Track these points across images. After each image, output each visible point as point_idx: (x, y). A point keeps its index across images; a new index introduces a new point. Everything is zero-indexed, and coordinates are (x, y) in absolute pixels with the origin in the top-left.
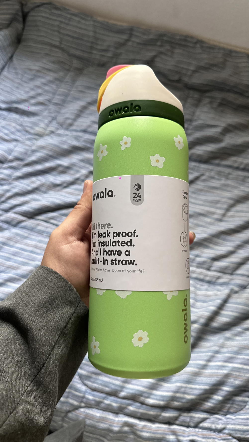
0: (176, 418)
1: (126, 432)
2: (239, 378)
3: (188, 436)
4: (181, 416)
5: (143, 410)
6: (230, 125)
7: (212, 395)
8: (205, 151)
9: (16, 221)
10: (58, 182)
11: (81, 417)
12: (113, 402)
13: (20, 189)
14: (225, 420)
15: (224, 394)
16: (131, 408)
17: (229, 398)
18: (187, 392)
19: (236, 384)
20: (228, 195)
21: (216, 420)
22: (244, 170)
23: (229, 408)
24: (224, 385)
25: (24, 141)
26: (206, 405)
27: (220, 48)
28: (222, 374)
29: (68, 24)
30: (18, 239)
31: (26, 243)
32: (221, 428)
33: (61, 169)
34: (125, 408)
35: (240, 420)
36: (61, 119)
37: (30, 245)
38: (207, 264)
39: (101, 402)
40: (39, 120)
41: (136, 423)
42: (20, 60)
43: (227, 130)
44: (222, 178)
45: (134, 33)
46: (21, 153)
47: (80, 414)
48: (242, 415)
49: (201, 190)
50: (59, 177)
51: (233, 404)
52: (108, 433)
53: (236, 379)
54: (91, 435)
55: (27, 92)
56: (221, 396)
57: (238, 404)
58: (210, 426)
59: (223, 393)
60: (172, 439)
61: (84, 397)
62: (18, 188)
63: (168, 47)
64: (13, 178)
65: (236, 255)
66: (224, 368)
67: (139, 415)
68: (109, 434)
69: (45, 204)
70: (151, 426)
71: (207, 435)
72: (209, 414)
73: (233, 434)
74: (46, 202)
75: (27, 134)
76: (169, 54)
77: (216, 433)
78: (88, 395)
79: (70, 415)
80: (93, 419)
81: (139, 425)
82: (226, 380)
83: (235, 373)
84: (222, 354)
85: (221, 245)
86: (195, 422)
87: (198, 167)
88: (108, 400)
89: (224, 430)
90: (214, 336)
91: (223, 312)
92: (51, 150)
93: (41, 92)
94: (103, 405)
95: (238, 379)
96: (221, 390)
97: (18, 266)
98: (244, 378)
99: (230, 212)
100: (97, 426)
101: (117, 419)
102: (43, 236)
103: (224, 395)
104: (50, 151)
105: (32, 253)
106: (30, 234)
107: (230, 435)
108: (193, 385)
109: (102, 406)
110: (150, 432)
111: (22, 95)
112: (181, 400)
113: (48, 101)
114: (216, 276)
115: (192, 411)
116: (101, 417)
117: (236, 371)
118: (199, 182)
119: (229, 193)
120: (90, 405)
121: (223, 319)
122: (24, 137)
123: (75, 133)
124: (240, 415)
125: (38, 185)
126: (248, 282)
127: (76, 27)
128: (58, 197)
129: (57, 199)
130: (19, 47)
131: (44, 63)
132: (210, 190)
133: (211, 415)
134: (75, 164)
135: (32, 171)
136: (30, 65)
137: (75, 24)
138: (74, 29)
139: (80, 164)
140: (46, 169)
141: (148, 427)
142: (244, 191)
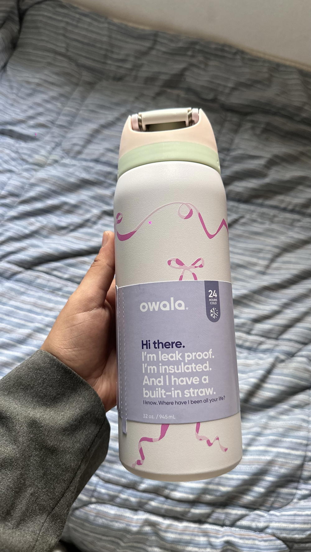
0: (209, 515)
1: (146, 534)
3: (223, 537)
4: (215, 512)
5: (169, 505)
6: (276, 156)
7: (252, 487)
8: (246, 188)
9: (10, 272)
10: (63, 224)
11: (92, 515)
12: (131, 496)
13: (14, 233)
14: (268, 517)
15: (266, 485)
16: (153, 504)
17: (272, 490)
18: (222, 483)
19: (281, 473)
20: (273, 242)
21: (257, 517)
22: (292, 211)
23: (273, 503)
24: (268, 474)
25: (20, 172)
26: (245, 498)
27: (265, 61)
28: (264, 460)
29: (76, 27)
30: (12, 295)
31: (22, 300)
32: (262, 526)
33: (66, 208)
34: (146, 503)
35: (286, 517)
36: (66, 145)
37: (27, 302)
38: (247, 327)
39: (117, 497)
40: (40, 146)
41: (160, 522)
42: (16, 70)
43: (272, 163)
44: (265, 222)
45: (159, 39)
46: (16, 187)
47: (90, 512)
48: (288, 511)
49: (240, 236)
50: (63, 218)
51: (277, 497)
52: (125, 534)
53: (281, 466)
54: (104, 538)
55: (25, 111)
56: (263, 488)
57: (283, 497)
58: (250, 525)
60: (202, 541)
61: (94, 491)
62: (12, 231)
63: (200, 58)
64: (6, 218)
65: (282, 315)
66: (266, 454)
67: (163, 511)
68: (126, 536)
69: (45, 251)
70: (176, 525)
71: (245, 535)
72: (248, 510)
73: (278, 533)
74: (47, 249)
75: (25, 163)
76: (202, 66)
77: (256, 533)
78: (100, 488)
79: (78, 513)
80: (106, 518)
81: (163, 523)
82: (269, 468)
83: (280, 460)
84: (265, 437)
85: (265, 304)
86: (231, 519)
87: (237, 207)
88: (124, 495)
89: (267, 529)
90: (255, 415)
91: (266, 385)
92: (54, 184)
93: (41, 111)
94: (118, 500)
95: (284, 467)
96: (263, 480)
97: (12, 329)
98: (291, 465)
99: (276, 263)
100: (111, 525)
101: (135, 517)
102: (43, 291)
103: (267, 486)
105: (30, 313)
106: (27, 289)
107: (274, 535)
108: (230, 474)
109: (117, 502)
110: (176, 533)
111: (18, 114)
112: (214, 493)
113: (50, 123)
114: (257, 341)
115: (228, 507)
116: (116, 514)
117: (282, 457)
118: (237, 226)
119: (274, 239)
120: (103, 500)
121: (266, 394)
122: (20, 168)
123: (84, 163)
124: (287, 510)
125: (38, 228)
126: (297, 349)
127: (87, 30)
128: (63, 242)
129: (62, 245)
130: (14, 54)
131: (46, 75)
132: (251, 236)
133: (251, 511)
134: (84, 201)
135: (30, 210)
136: (28, 77)
137: (86, 26)
138: (84, 33)
139: (91, 202)
140: (47, 208)
141: (174, 526)
142: (292, 237)
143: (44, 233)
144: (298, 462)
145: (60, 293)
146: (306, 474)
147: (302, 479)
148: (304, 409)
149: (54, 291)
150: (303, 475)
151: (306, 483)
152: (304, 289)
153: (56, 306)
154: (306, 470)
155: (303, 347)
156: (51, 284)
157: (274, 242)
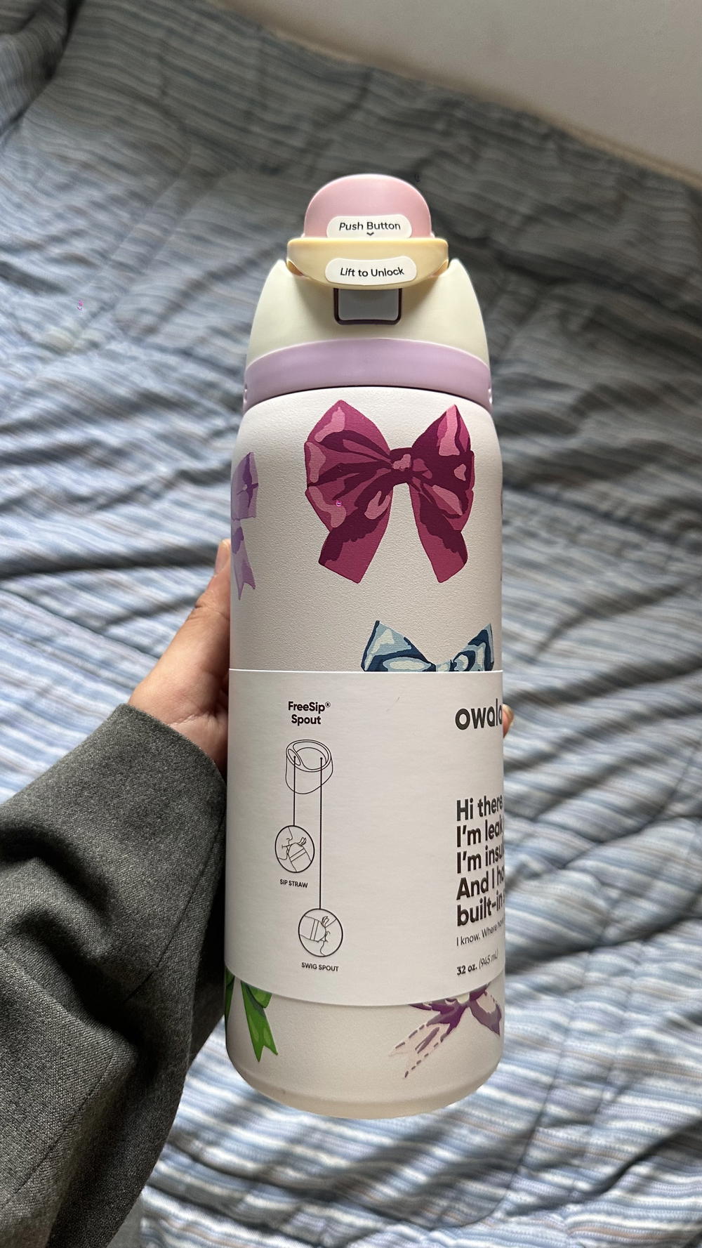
0: (287, 1217)
2: (486, 1129)
4: (303, 1212)
5: (196, 1177)
6: (604, 389)
7: (402, 1167)
8: (523, 455)
10: (83, 490)
15: (434, 1167)
16: (163, 1168)
17: (447, 1182)
18: (328, 1146)
19: (472, 1144)
20: (564, 589)
21: (398, 1241)
22: (624, 522)
23: (445, 1211)
25: (10, 362)
26: (378, 1191)
27: (612, 161)
29: (190, 41)
33: (98, 453)
36: (125, 309)
40: (65, 307)
41: (170, 1213)
42: (43, 127)
43: (591, 403)
44: (557, 539)
45: (373, 88)
50: (88, 476)
51: (457, 1199)
53: (477, 1129)
55: (44, 223)
56: (426, 1173)
57: (471, 1202)
59: (433, 1164)
63: (463, 138)
65: (557, 765)
69: (30, 548)
70: (208, 1227)
72: (383, 1219)
74: (35, 544)
75: (23, 342)
76: (466, 159)
81: (177, 1217)
82: (446, 1127)
83: (476, 1113)
85: (519, 733)
86: (336, 1234)
93: (82, 228)
95: (482, 1131)
96: (428, 1154)
98: (501, 1130)
99: (562, 639)
102: (11, 639)
103: (434, 1170)
104: (76, 397)
108: (350, 1127)
111: (27, 229)
112: (306, 1166)
113: (98, 257)
115: (335, 1204)
117: (481, 1107)
119: (568, 583)
122: (12, 350)
123: (158, 356)
124: (470, 1235)
125: (23, 492)
126: (575, 852)
127: (213, 51)
128: (74, 532)
129: (69, 538)
130: (45, 91)
131: (106, 144)
132: (519, 570)
133: (390, 1224)
134: (140, 444)
135: (15, 449)
136: (66, 146)
137: (211, 43)
138: (205, 57)
139: (155, 446)
140: (55, 450)
141: (204, 1229)
142: (611, 585)
143: (38, 505)
144: (519, 1125)
145: (49, 649)
146: (536, 1155)
147: (527, 1167)
148: (563, 999)
149: (35, 642)
150: (528, 1155)
151: (531, 1177)
152: (620, 710)
153: (33, 677)
154: (538, 1147)
155: (592, 848)
156: (31, 625)
157: (569, 590)
